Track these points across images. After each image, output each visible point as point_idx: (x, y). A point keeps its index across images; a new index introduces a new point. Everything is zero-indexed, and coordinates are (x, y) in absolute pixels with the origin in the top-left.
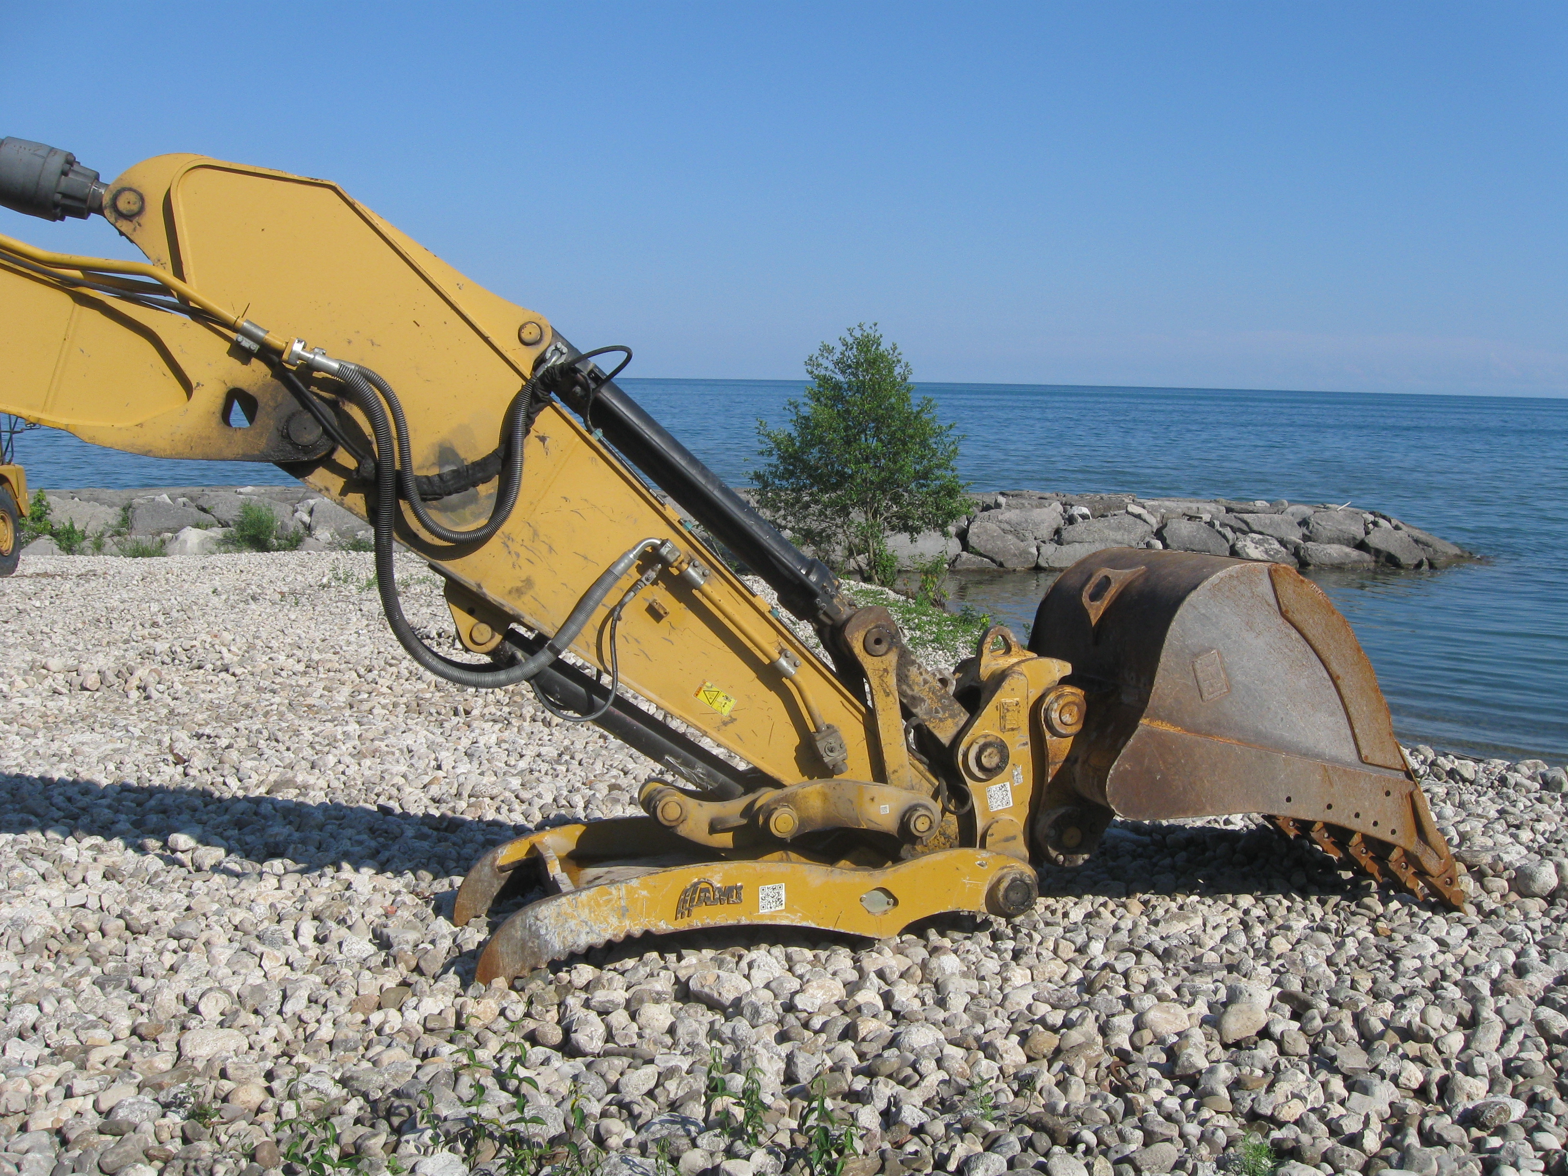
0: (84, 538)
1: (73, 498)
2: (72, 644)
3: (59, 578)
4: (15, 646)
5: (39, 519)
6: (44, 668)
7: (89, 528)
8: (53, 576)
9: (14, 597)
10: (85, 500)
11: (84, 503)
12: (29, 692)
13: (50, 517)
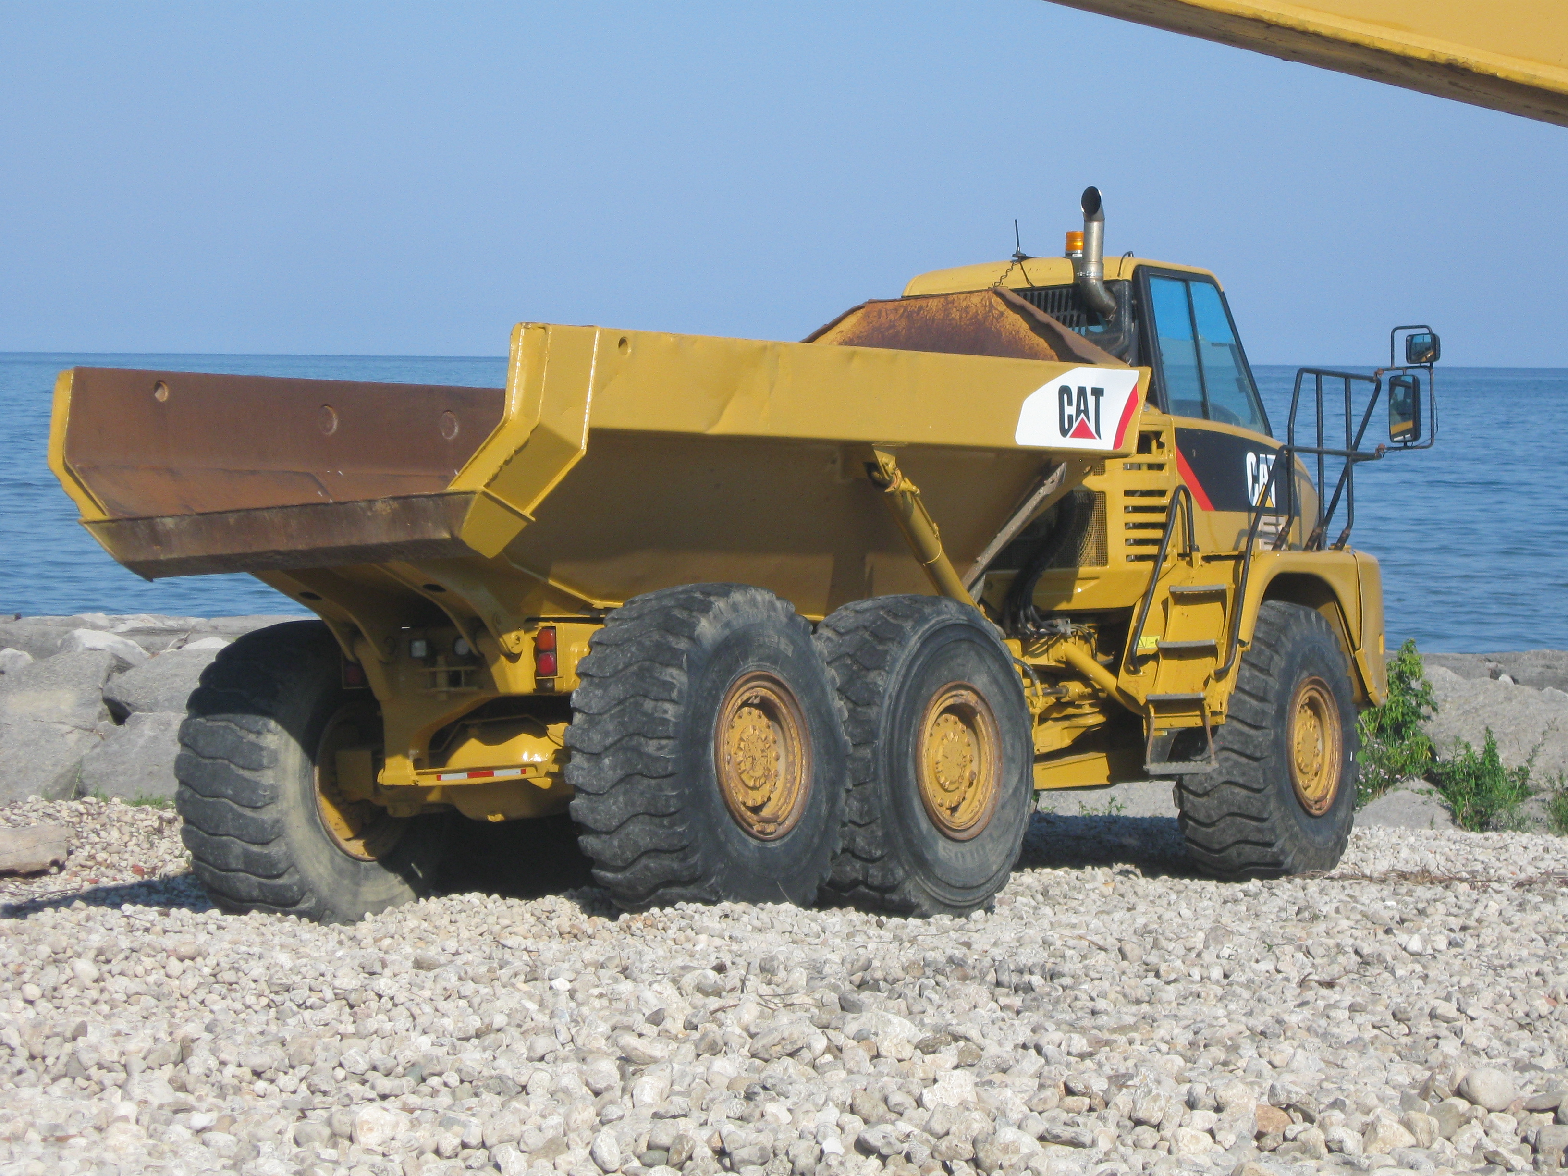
0: (1525, 792)
1: (1495, 675)
2: (1521, 1054)
3: (1464, 887)
4: (1359, 1045)
5: (1399, 730)
6: (1459, 1093)
7: (1540, 762)
8: (1447, 882)
9: (1344, 924)
10: (1530, 682)
11: (1529, 690)
12: (1418, 1155)
13: (1429, 728)
